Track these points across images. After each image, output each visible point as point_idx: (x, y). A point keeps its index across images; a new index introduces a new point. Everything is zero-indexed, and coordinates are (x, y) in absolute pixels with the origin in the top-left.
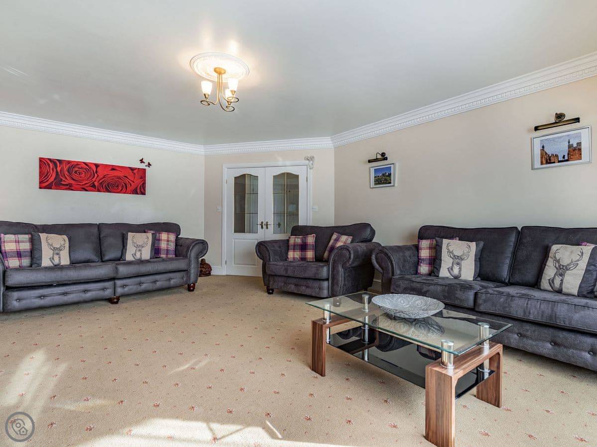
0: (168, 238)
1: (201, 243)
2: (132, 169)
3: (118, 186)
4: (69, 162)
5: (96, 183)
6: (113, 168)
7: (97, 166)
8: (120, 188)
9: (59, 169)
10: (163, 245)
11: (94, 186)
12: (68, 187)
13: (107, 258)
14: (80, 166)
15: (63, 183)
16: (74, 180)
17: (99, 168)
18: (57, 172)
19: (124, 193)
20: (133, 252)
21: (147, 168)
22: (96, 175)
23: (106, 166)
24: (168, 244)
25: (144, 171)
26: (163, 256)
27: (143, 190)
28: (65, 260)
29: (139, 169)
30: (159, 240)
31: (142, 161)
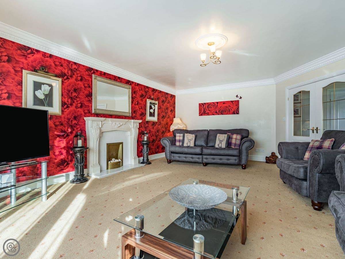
0: (236, 137)
1: (249, 141)
2: (232, 102)
3: (226, 111)
4: (208, 103)
5: (217, 111)
6: (224, 103)
7: (217, 103)
8: (227, 111)
9: (205, 107)
10: (233, 141)
11: (216, 112)
12: (207, 114)
13: (209, 145)
14: (211, 104)
15: (206, 112)
16: (209, 111)
17: (218, 104)
18: (204, 108)
19: (229, 114)
20: (218, 144)
21: (240, 100)
22: (217, 107)
23: (221, 102)
24: (236, 141)
25: (238, 101)
26: (233, 147)
27: (237, 112)
28: (192, 145)
29: (235, 101)
30: (232, 138)
31: (237, 96)
